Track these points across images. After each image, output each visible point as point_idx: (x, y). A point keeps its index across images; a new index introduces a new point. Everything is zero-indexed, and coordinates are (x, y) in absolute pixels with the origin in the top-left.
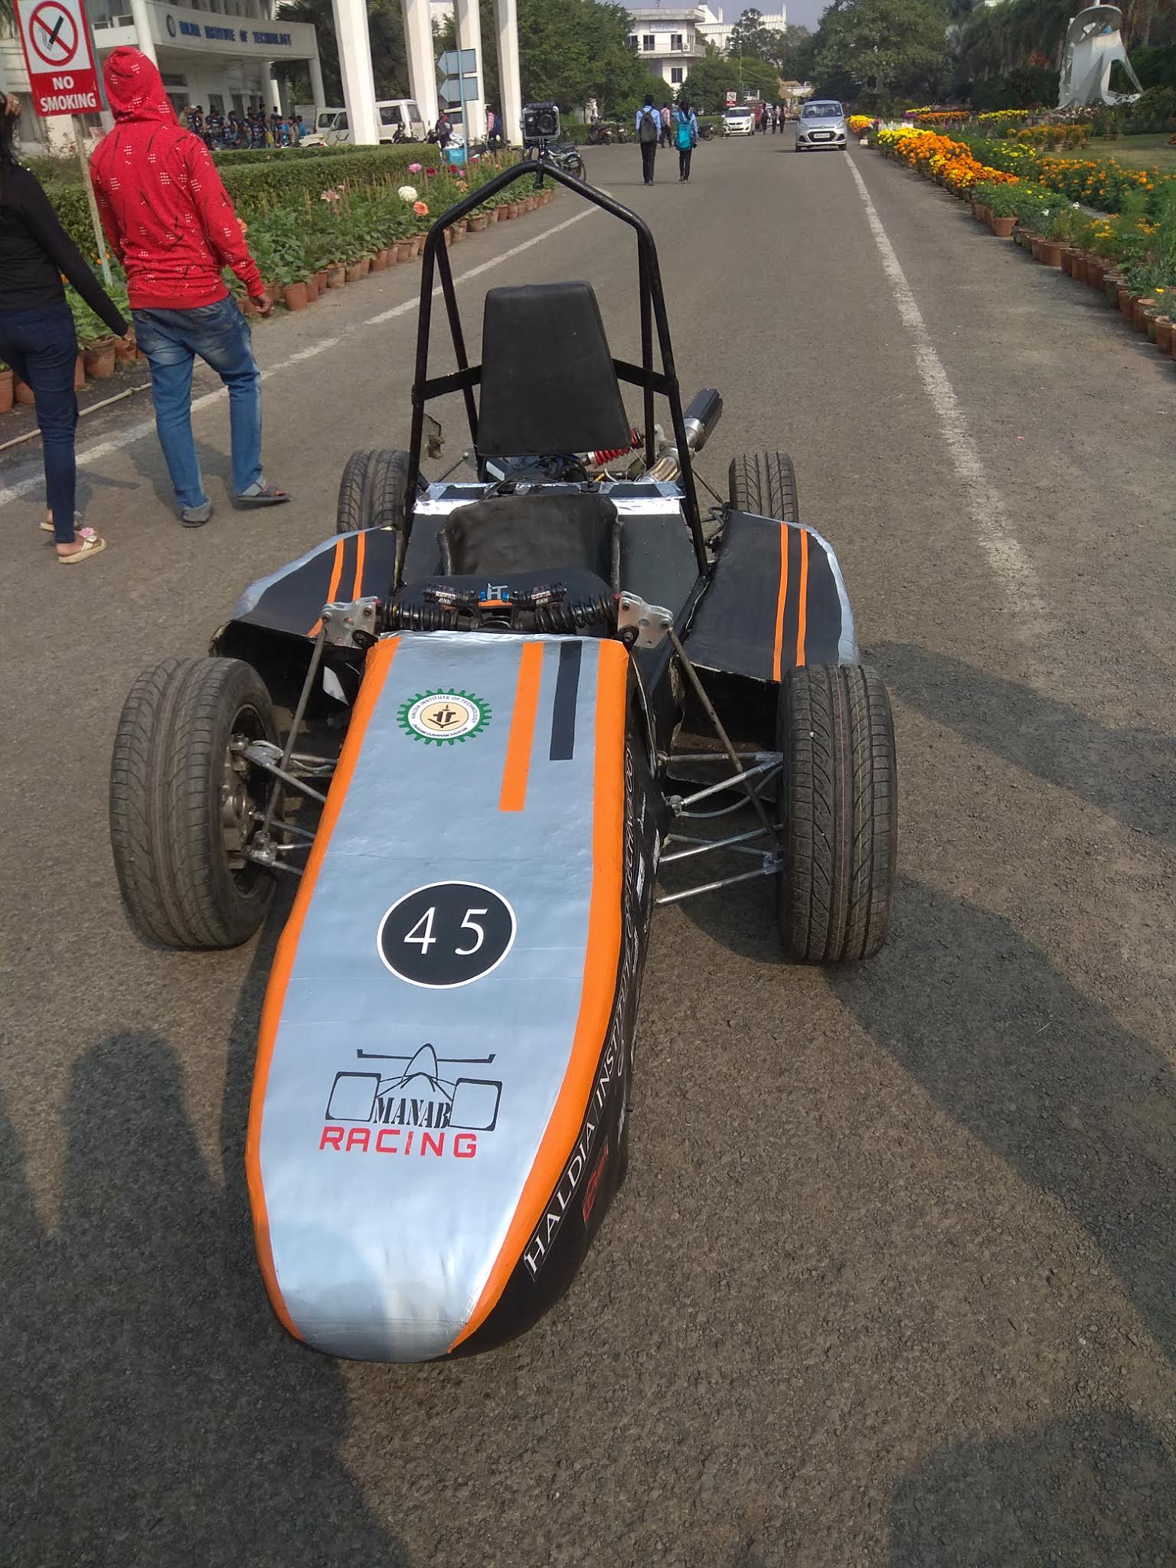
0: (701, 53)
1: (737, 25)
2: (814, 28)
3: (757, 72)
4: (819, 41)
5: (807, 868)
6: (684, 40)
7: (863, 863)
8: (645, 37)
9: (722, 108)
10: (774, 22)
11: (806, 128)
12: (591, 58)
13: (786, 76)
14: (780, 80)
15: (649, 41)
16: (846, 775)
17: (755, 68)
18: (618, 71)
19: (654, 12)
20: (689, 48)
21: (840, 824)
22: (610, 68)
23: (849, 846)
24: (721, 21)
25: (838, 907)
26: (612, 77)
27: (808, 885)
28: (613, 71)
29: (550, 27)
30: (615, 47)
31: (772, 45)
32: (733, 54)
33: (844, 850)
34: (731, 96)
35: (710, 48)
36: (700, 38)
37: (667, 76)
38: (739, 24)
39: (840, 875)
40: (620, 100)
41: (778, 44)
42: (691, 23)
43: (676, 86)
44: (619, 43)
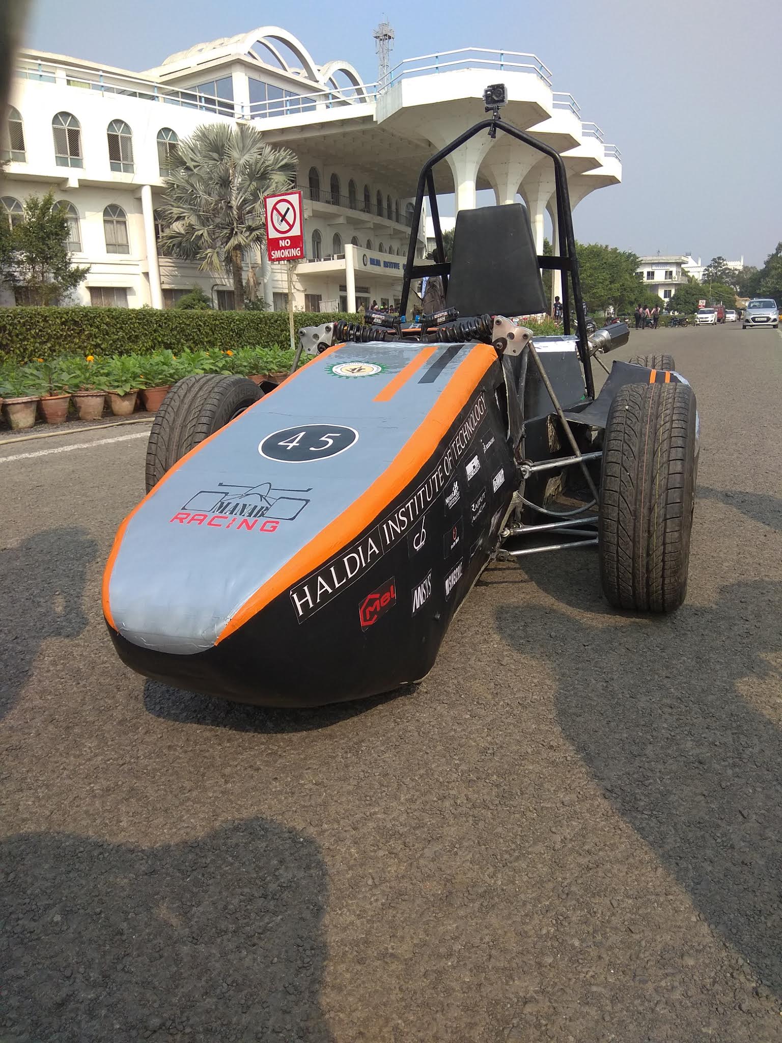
0: (684, 281)
1: (709, 266)
2: (761, 266)
3: (721, 292)
4: (765, 273)
5: (614, 501)
6: (674, 274)
7: (660, 496)
8: (649, 273)
9: (696, 310)
10: (736, 265)
11: (750, 314)
12: (611, 282)
13: (741, 295)
14: (737, 297)
15: (651, 275)
16: (649, 432)
17: (719, 289)
18: (629, 289)
19: (655, 258)
20: (677, 278)
21: (642, 466)
22: (623, 288)
23: (649, 482)
24: (699, 265)
25: (639, 536)
26: (625, 293)
27: (615, 514)
28: (625, 290)
29: (588, 265)
30: (627, 277)
31: (733, 277)
32: (705, 282)
33: (645, 486)
34: (702, 303)
35: (691, 280)
36: (685, 273)
37: (661, 294)
38: (710, 266)
39: (640, 507)
40: (629, 306)
41: (737, 278)
42: (679, 264)
43: (667, 300)
44: (631, 274)
